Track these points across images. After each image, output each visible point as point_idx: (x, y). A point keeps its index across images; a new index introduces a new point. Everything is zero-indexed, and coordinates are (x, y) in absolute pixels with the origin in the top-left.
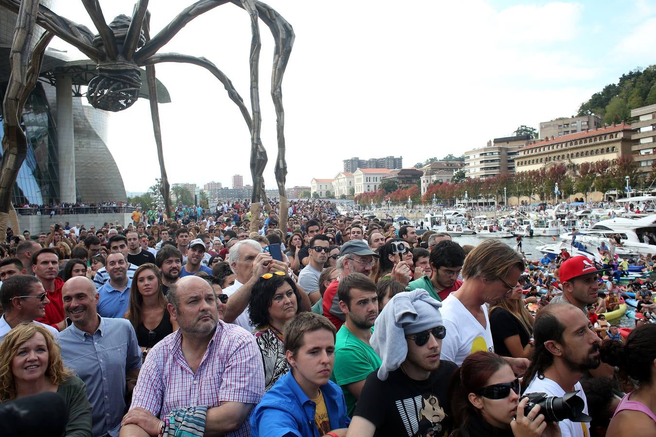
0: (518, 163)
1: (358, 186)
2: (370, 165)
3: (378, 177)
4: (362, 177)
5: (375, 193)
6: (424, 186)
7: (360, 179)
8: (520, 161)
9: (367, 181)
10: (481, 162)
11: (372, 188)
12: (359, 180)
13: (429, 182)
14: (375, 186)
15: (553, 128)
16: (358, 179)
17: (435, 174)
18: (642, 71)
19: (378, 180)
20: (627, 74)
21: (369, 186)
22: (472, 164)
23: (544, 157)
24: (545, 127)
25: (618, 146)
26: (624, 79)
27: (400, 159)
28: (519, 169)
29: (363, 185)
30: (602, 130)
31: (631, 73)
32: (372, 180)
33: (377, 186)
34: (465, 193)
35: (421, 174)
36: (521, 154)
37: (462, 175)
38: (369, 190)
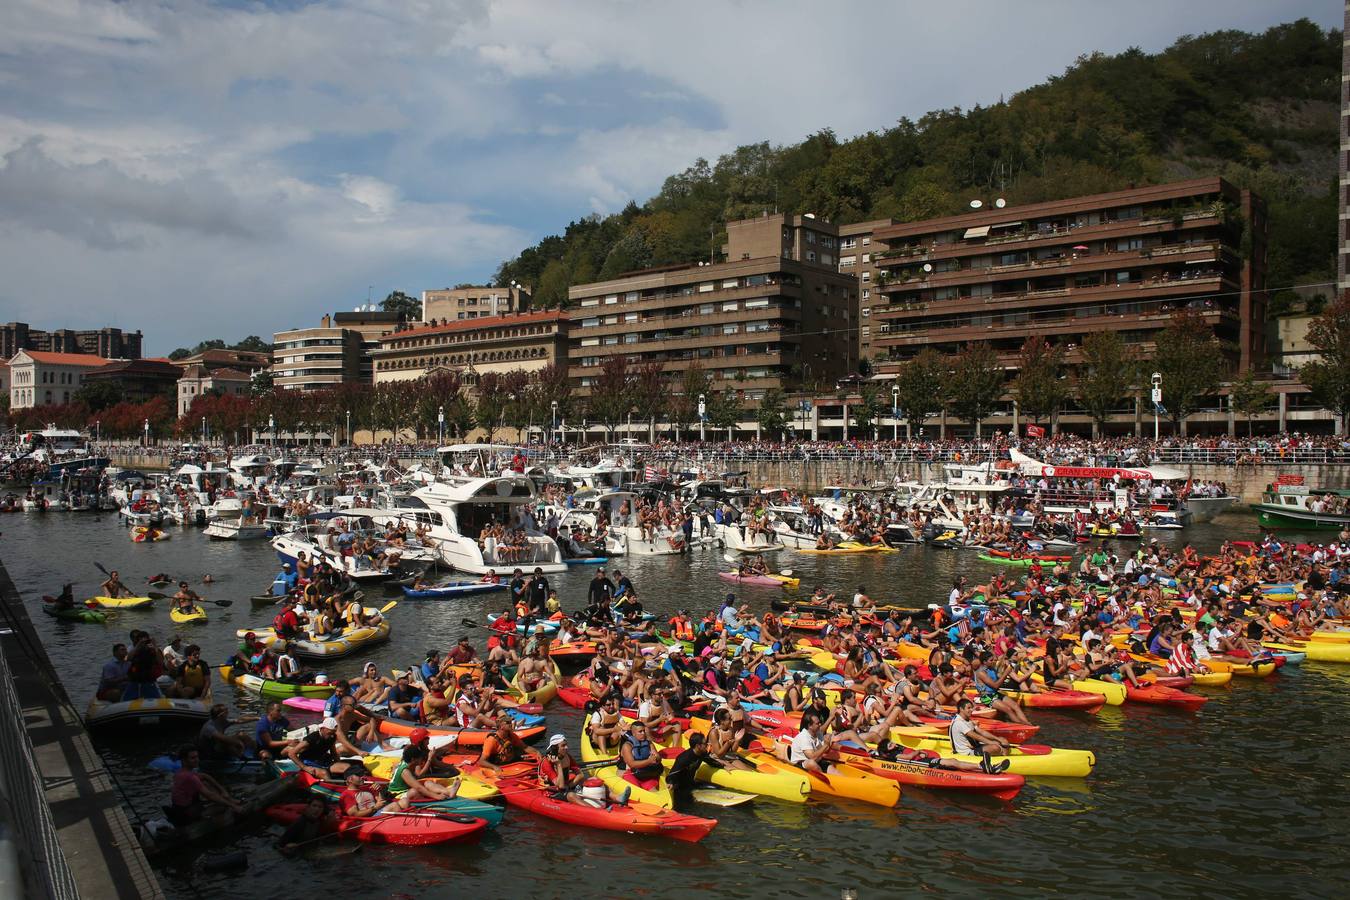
0: (380, 365)
1: (20, 391)
2: (58, 343)
3: (75, 374)
4: (32, 370)
5: (62, 408)
6: (184, 399)
7: (27, 374)
8: (383, 361)
9: (45, 381)
10: (308, 357)
11: (58, 399)
12: (24, 376)
13: (196, 393)
14: (67, 394)
15: (448, 304)
16: (20, 375)
17: (210, 375)
18: (600, 222)
19: (75, 381)
20: (577, 222)
21: (49, 393)
22: (288, 361)
23: (427, 358)
24: (435, 300)
25: (551, 348)
26: (573, 230)
27: (136, 339)
28: (381, 377)
29: (33, 390)
30: (526, 317)
31: (583, 221)
32: (57, 379)
33: (72, 392)
34: (269, 418)
35: (179, 373)
36: (387, 348)
37: (267, 381)
38: (49, 402)
